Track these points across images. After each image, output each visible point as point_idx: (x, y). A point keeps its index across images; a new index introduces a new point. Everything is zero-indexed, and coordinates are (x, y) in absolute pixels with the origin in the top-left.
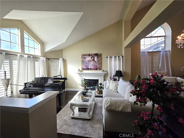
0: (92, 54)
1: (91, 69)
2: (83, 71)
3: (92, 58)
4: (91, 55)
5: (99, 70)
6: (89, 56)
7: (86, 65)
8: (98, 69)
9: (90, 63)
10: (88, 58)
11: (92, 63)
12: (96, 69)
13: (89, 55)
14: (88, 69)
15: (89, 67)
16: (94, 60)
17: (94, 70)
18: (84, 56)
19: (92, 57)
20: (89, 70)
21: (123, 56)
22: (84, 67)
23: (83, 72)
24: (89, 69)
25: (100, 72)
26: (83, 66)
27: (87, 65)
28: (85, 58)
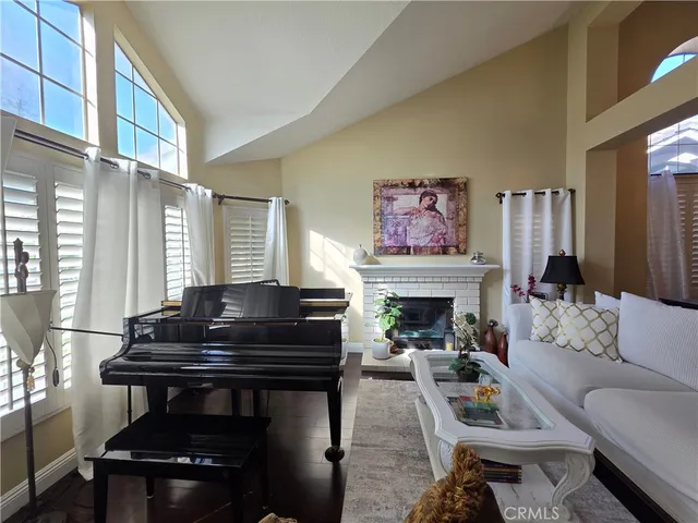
0: (427, 182)
1: (418, 250)
2: (380, 259)
3: (427, 201)
4: (417, 183)
5: (459, 252)
6: (412, 191)
7: (396, 233)
8: (453, 250)
9: (414, 222)
10: (407, 201)
11: (425, 220)
12: (445, 251)
13: (412, 185)
14: (404, 250)
15: (411, 242)
16: (432, 208)
17: (433, 253)
18: (385, 190)
19: (424, 195)
20: (408, 253)
21: (573, 192)
22: (388, 243)
23: (378, 263)
24: (409, 248)
25: (464, 262)
26: (378, 236)
27: (400, 229)
28: (390, 199)
